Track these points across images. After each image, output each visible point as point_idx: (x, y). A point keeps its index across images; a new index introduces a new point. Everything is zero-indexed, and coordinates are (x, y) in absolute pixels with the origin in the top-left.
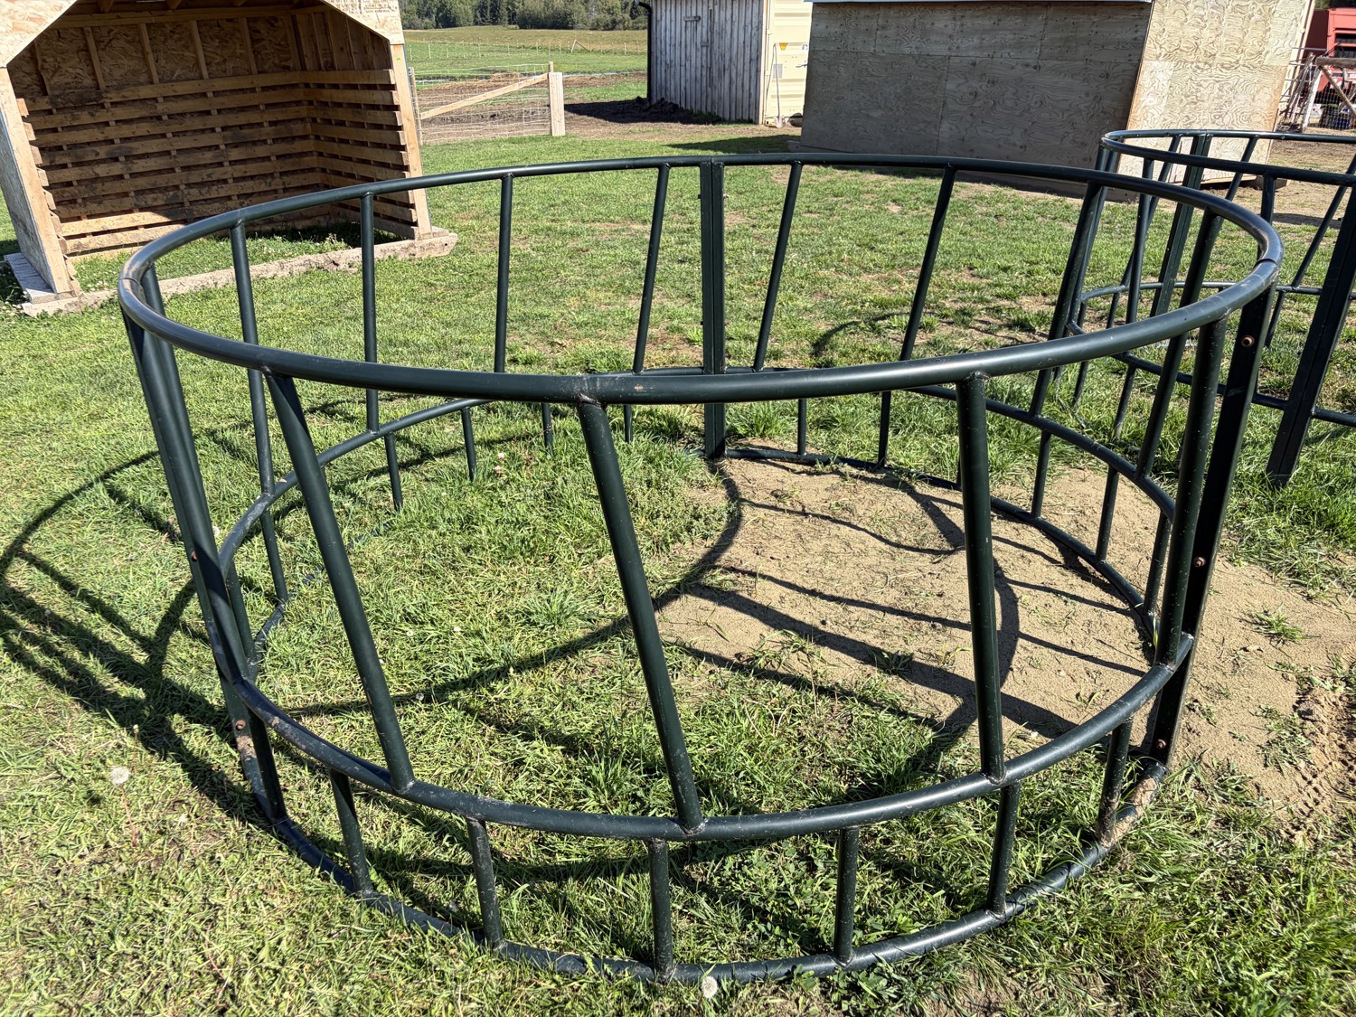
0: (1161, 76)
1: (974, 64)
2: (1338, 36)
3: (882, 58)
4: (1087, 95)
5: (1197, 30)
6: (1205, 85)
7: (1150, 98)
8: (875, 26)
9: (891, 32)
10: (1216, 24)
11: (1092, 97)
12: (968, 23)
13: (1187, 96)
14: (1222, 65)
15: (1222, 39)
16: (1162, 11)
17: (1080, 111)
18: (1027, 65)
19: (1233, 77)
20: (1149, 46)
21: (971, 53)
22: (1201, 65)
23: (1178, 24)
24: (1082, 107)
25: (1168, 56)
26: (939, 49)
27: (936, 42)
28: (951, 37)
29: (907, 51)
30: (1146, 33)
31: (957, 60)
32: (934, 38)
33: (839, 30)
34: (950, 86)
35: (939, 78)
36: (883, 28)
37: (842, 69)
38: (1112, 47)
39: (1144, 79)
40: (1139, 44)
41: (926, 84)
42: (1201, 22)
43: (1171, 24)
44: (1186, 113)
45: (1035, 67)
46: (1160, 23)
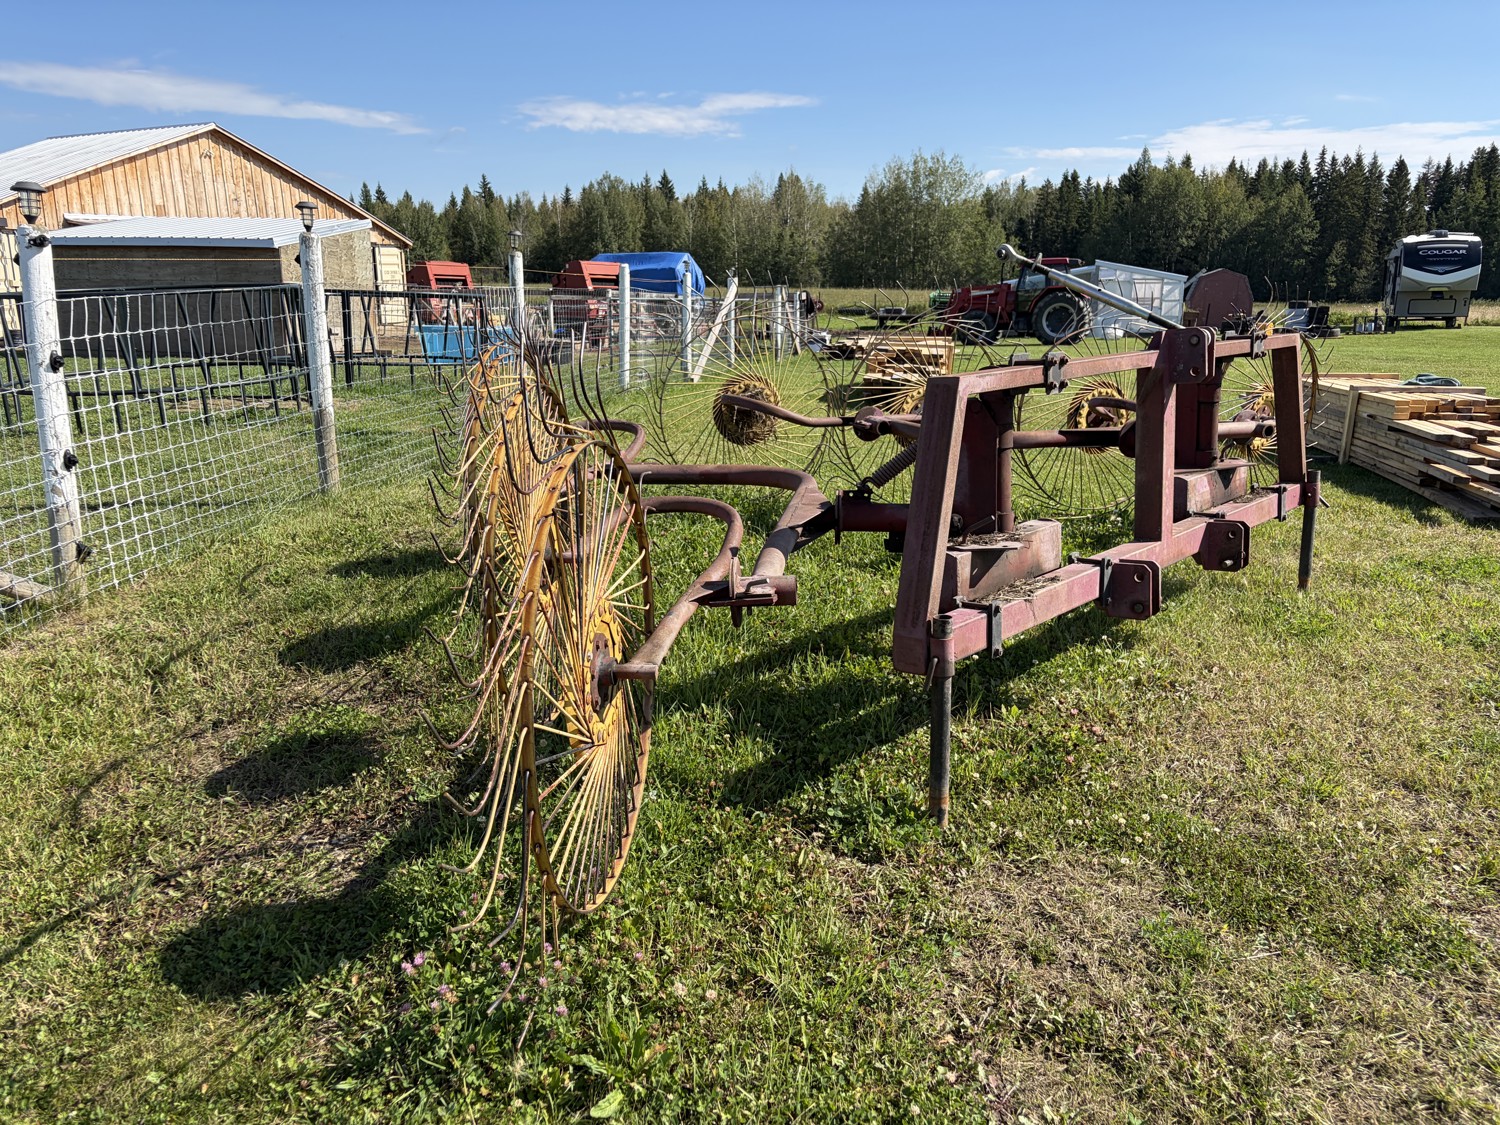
2: (437, 280)
3: (98, 282)
9: (100, 265)
12: (160, 260)
16: (286, 254)
20: (284, 273)
21: (168, 278)
26: (143, 276)
27: (139, 272)
28: (149, 268)
29: (117, 277)
30: (280, 266)
31: (158, 282)
36: (93, 263)
40: (278, 271)
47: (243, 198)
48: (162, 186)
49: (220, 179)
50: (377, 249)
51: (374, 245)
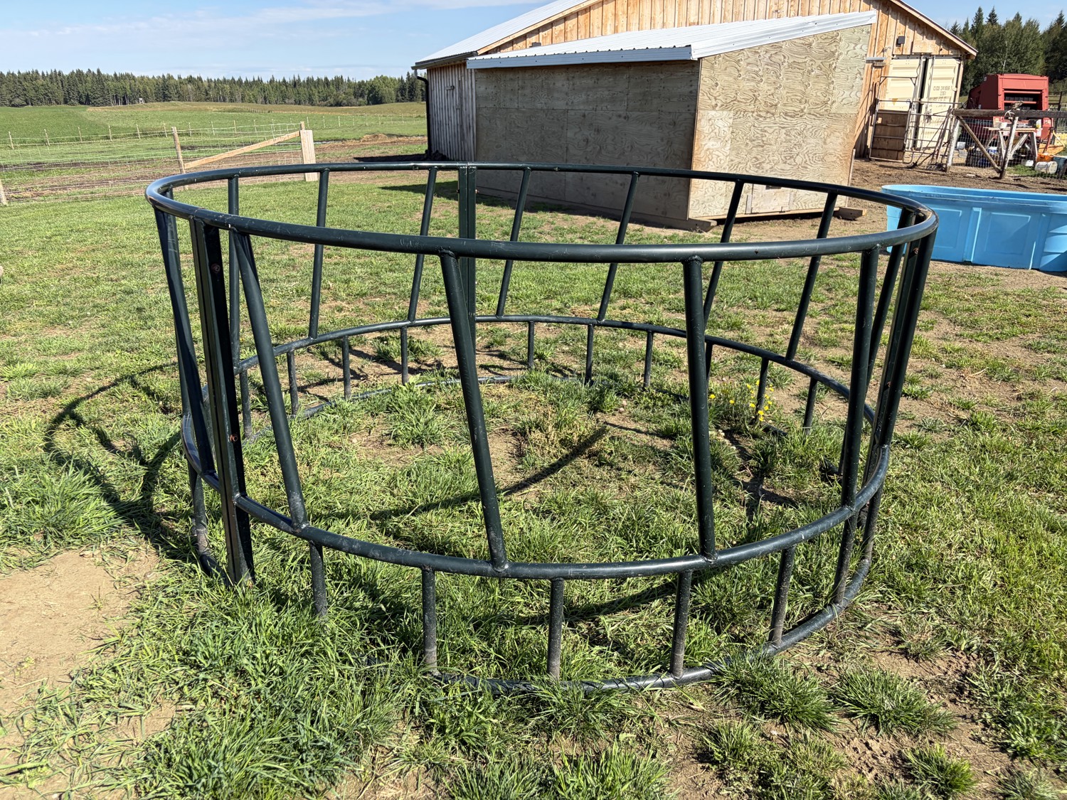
0: (720, 123)
1: (584, 116)
2: (1006, 95)
3: (524, 112)
4: (662, 140)
5: (753, 84)
6: (770, 131)
7: (712, 142)
8: (517, 87)
9: (527, 91)
10: (774, 79)
11: (665, 141)
12: (577, 82)
13: (752, 141)
14: (786, 114)
15: (783, 92)
16: (712, 67)
17: (659, 153)
18: (620, 116)
19: (799, 124)
20: (702, 98)
21: (582, 107)
22: (763, 114)
23: (731, 79)
24: (659, 150)
25: (725, 107)
26: (560, 105)
27: (558, 99)
28: (567, 94)
29: (539, 106)
30: (698, 86)
31: (573, 113)
32: (556, 95)
33: (494, 91)
34: (570, 134)
35: (562, 128)
36: (523, 88)
37: (498, 122)
38: (675, 100)
39: (702, 125)
40: (693, 96)
41: (554, 133)
42: (756, 77)
43: (723, 79)
44: (754, 154)
45: (625, 118)
46: (712, 78)
48: (699, 1)
50: (930, 61)
51: (928, 56)
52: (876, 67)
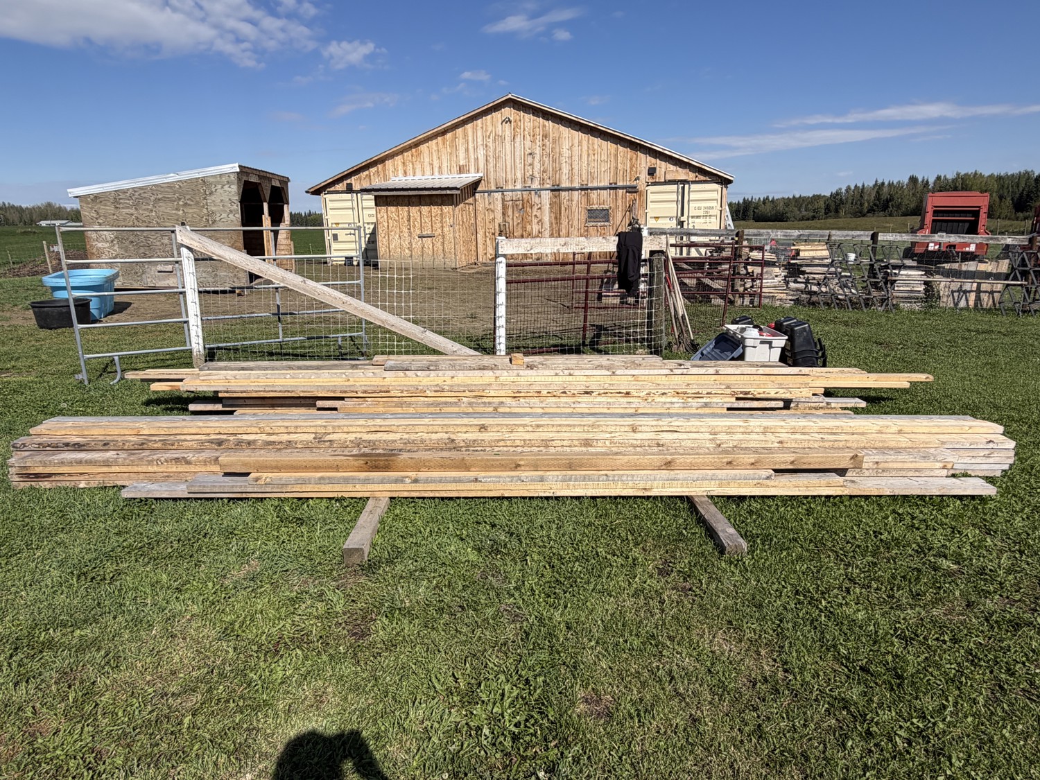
2: (935, 212)
47: (537, 152)
48: (467, 150)
49: (518, 139)
50: (687, 186)
51: (684, 182)
52: (629, 192)
